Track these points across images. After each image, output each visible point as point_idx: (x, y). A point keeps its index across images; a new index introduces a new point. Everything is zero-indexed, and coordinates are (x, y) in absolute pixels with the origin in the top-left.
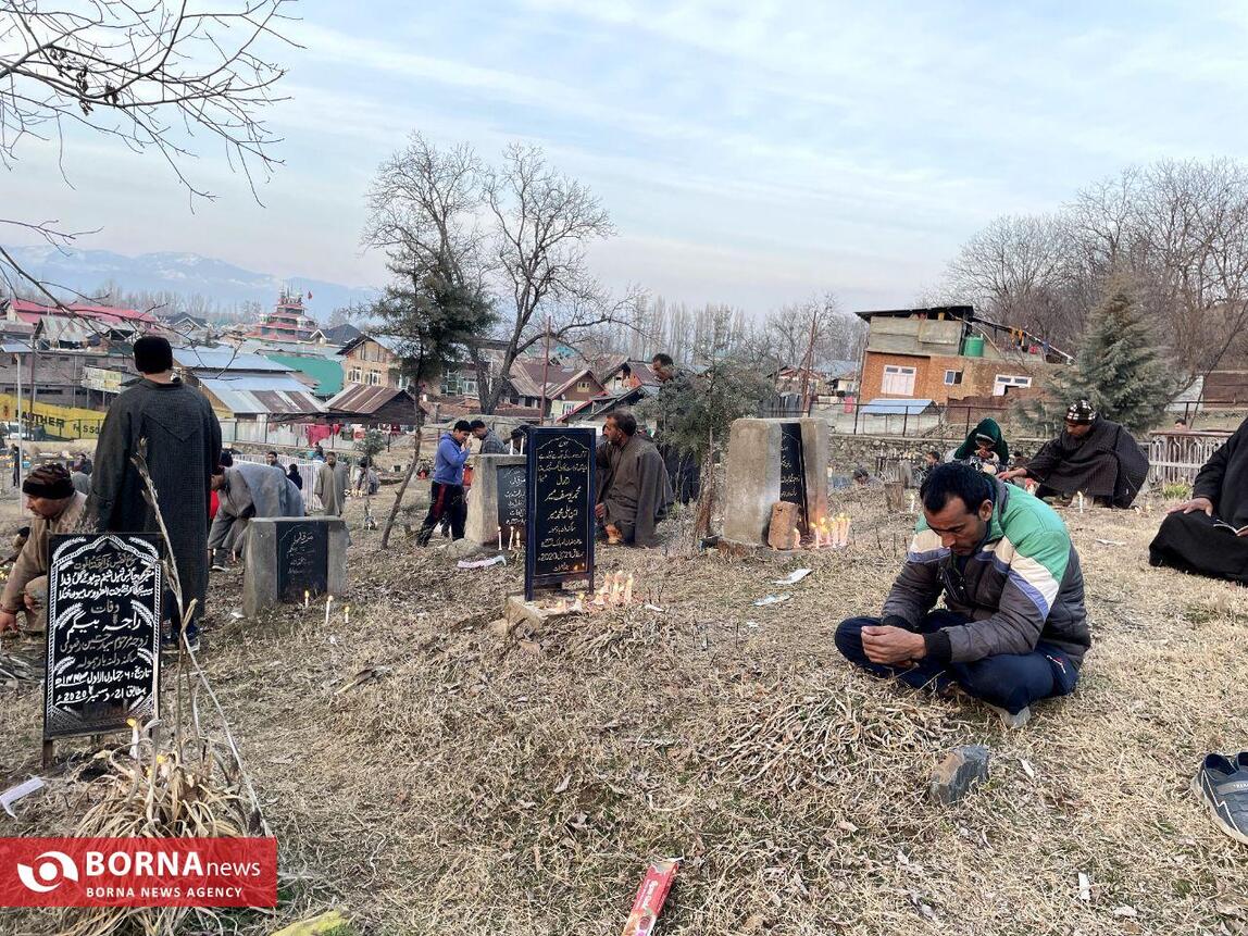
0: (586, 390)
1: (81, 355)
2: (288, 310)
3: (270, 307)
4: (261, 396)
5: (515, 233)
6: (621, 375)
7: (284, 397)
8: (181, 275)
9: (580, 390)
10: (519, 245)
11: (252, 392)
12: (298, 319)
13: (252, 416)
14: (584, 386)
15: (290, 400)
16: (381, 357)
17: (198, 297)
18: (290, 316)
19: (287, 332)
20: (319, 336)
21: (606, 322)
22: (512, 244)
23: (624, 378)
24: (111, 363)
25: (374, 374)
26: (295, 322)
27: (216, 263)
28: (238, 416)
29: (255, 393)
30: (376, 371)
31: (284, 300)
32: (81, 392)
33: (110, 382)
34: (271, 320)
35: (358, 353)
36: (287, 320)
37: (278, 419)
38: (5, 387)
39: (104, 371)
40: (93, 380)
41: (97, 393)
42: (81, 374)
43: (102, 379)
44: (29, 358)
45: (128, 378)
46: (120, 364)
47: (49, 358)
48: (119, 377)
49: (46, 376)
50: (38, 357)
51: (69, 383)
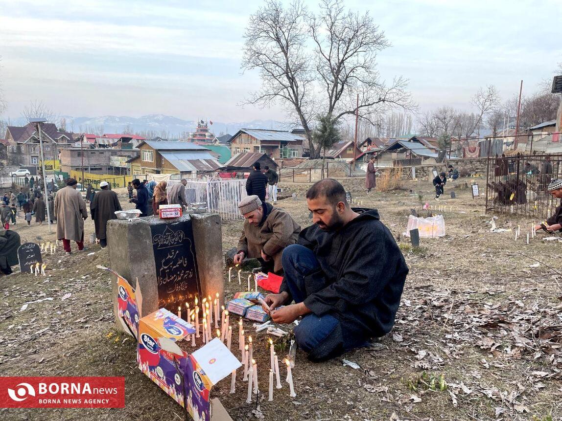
0: (351, 152)
1: (109, 151)
2: (201, 130)
3: (193, 128)
4: (193, 162)
5: (327, 54)
6: (366, 144)
7: (204, 162)
8: (157, 124)
9: (348, 152)
10: (329, 60)
11: (188, 160)
12: (206, 134)
13: (190, 172)
14: (350, 150)
15: (207, 164)
16: (249, 141)
17: (164, 131)
18: (203, 133)
19: (202, 140)
20: (216, 141)
21: (382, 102)
22: (326, 60)
23: (368, 146)
24: (123, 153)
25: (246, 150)
26: (205, 135)
27: (171, 118)
28: (182, 172)
29: (190, 161)
30: (247, 148)
31: (199, 126)
32: (110, 168)
33: (122, 163)
34: (194, 135)
35: (237, 140)
36: (201, 135)
37: (201, 173)
38: (75, 167)
39: (120, 158)
40: (115, 163)
41: (118, 168)
42: (109, 159)
43: (119, 162)
44: (85, 153)
45: (129, 159)
46: (127, 154)
47: (94, 153)
48: (126, 159)
49: (93, 161)
50: (90, 152)
51: (105, 165)
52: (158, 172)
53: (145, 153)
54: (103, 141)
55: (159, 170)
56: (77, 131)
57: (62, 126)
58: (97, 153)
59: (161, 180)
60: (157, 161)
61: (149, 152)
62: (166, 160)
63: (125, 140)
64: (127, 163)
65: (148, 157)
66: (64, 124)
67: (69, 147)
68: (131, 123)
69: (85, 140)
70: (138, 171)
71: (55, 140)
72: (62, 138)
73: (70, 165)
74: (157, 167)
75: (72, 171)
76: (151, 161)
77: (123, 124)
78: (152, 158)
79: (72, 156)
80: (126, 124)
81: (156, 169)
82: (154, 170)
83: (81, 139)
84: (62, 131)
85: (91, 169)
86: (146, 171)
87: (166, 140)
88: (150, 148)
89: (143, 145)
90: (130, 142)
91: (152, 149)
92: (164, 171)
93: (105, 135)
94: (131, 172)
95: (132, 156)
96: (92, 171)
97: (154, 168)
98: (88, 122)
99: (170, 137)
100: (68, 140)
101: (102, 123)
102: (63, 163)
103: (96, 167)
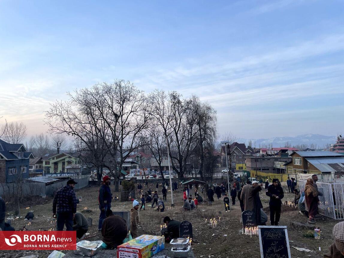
1: (273, 158)
4: (332, 165)
7: (342, 165)
13: (329, 173)
24: (282, 160)
29: (329, 164)
31: (339, 139)
32: (274, 169)
33: (282, 166)
34: (335, 146)
37: (338, 174)
38: (253, 168)
39: (280, 162)
40: (277, 165)
41: (279, 169)
42: (274, 164)
43: (279, 165)
44: (259, 160)
45: (286, 163)
46: (285, 160)
47: (264, 160)
48: (284, 163)
49: (264, 165)
50: (262, 159)
51: (271, 167)
52: (305, 172)
53: (295, 159)
54: (271, 152)
55: (306, 171)
56: (257, 147)
57: (250, 144)
58: (266, 160)
59: (308, 178)
60: (304, 165)
61: (298, 158)
62: (310, 164)
63: (283, 151)
64: (284, 166)
65: (297, 162)
66: (250, 143)
67: (251, 156)
68: (290, 141)
69: (261, 152)
70: (292, 171)
71: (244, 153)
72: (248, 151)
73: (250, 166)
74: (304, 169)
75: (252, 171)
76: (300, 165)
77: (285, 142)
78: (301, 163)
79: (252, 162)
80: (286, 141)
81: (303, 170)
82: (302, 171)
83: (258, 151)
84: (249, 147)
85: (263, 170)
86: (297, 172)
87: (314, 150)
88: (299, 156)
89: (294, 154)
90: (287, 152)
91: (300, 156)
92: (310, 172)
93: (272, 149)
94: (287, 171)
95: (288, 161)
96: (263, 171)
97: (303, 169)
98: (264, 142)
99: (317, 148)
100: (251, 152)
101: (272, 141)
102: (247, 165)
103: (265, 168)
